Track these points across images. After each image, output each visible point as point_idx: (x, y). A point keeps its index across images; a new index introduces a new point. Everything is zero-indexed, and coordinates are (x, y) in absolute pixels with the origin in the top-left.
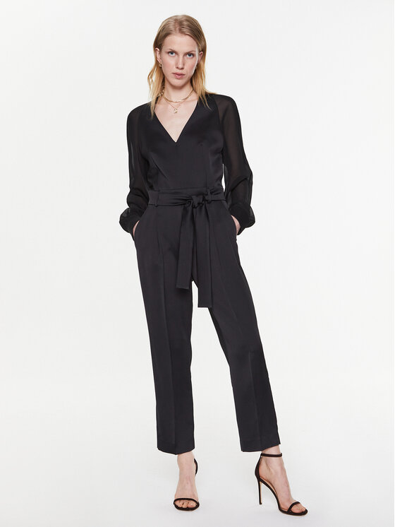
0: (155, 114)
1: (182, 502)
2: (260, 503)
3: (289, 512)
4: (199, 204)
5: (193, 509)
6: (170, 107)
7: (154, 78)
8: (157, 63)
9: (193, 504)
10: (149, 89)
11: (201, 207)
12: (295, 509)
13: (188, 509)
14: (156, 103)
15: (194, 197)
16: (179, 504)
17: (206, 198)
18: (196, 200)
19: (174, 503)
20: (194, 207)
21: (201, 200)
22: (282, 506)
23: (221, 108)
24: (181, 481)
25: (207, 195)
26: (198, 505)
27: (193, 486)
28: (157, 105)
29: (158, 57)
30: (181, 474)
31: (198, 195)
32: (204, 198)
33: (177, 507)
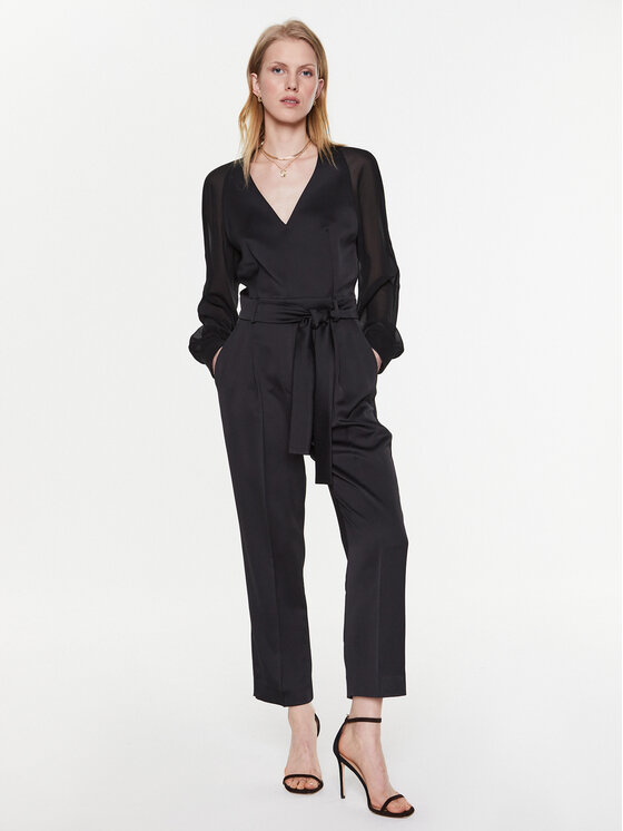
0: (250, 178)
1: (296, 780)
2: (343, 797)
3: (384, 811)
4: (321, 323)
5: (313, 791)
6: (274, 167)
7: (248, 121)
8: (253, 96)
9: (313, 784)
10: (240, 137)
11: (324, 329)
12: (392, 807)
13: (306, 791)
14: (251, 161)
15: (314, 312)
16: (292, 783)
17: (332, 314)
18: (316, 317)
19: (284, 783)
20: (313, 327)
21: (325, 318)
22: (373, 803)
23: (354, 169)
24: (295, 747)
25: (333, 309)
26: (321, 785)
27: (313, 755)
28: (253, 164)
29: (256, 87)
30: (294, 737)
31: (320, 308)
32: (329, 313)
33: (288, 788)
